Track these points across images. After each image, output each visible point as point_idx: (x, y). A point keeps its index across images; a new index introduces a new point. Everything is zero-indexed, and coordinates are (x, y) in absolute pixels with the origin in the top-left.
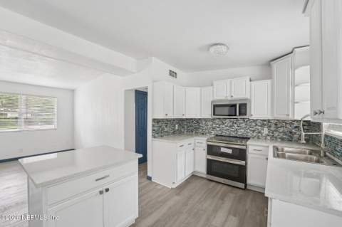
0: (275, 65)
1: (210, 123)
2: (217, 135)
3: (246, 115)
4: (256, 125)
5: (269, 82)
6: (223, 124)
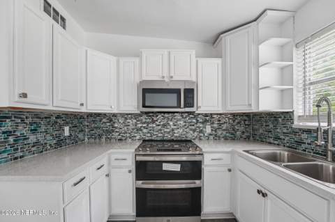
0: (227, 38)
1: (132, 122)
2: (144, 141)
3: (193, 106)
4: (197, 121)
5: (219, 61)
6: (153, 122)
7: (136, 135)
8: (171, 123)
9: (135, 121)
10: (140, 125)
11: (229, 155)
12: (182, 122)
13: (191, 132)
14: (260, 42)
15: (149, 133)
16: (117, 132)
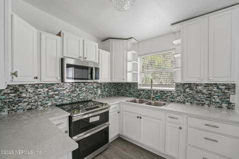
3: (99, 79)
7: (48, 102)
8: (78, 90)
9: (47, 89)
10: (51, 93)
11: (118, 105)
12: (84, 88)
13: (90, 95)
14: (128, 50)
15: (60, 98)
16: (25, 102)
